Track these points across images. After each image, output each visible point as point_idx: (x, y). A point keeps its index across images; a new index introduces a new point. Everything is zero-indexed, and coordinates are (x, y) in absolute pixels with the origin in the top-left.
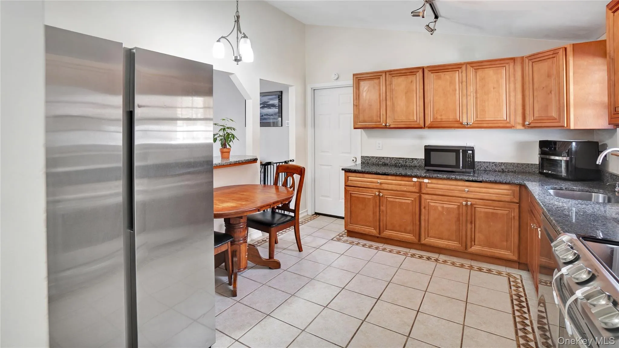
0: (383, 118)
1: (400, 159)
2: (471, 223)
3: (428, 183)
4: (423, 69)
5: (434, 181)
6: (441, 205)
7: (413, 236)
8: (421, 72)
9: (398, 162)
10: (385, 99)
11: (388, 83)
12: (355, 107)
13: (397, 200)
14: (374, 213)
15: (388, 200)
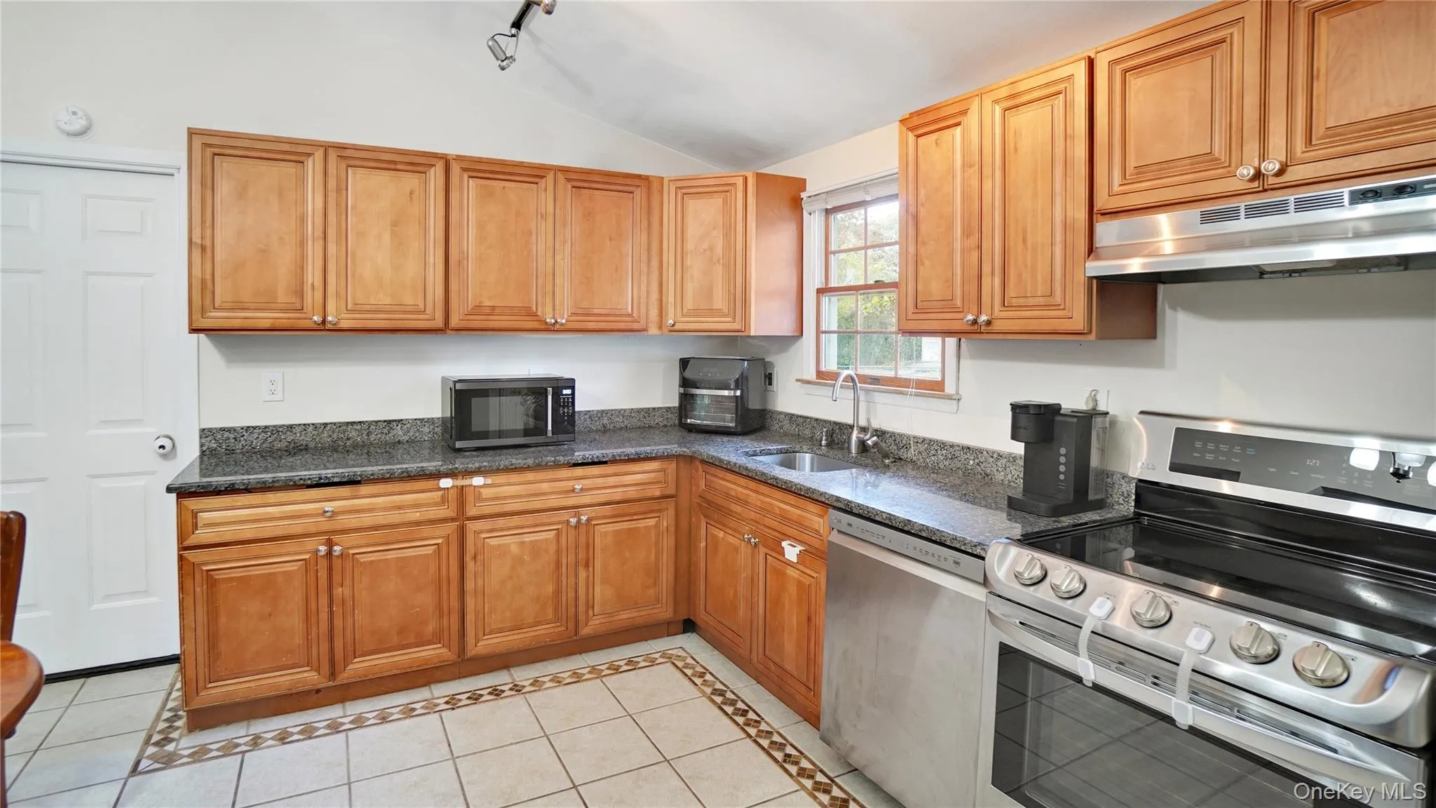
0: (312, 298)
1: (350, 427)
2: (587, 565)
3: (485, 486)
4: (446, 161)
5: (501, 478)
6: (516, 540)
7: (443, 646)
8: (439, 168)
9: (342, 436)
10: (322, 235)
11: (332, 183)
12: (197, 254)
13: (391, 555)
14: (308, 617)
15: (362, 560)
